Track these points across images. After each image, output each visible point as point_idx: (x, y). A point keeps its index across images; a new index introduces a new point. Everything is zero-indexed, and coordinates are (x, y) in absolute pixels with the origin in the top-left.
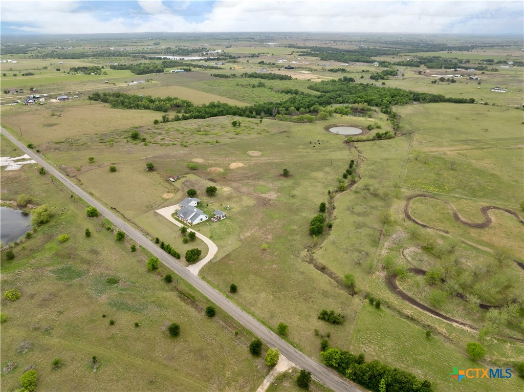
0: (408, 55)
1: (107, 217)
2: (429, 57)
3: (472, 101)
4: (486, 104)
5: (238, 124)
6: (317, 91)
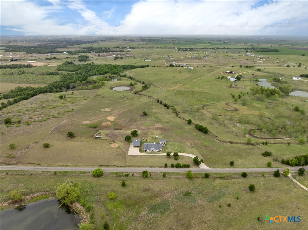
0: (74, 47)
1: (110, 171)
2: (86, 47)
3: (148, 66)
4: (154, 66)
5: (63, 97)
6: (66, 71)
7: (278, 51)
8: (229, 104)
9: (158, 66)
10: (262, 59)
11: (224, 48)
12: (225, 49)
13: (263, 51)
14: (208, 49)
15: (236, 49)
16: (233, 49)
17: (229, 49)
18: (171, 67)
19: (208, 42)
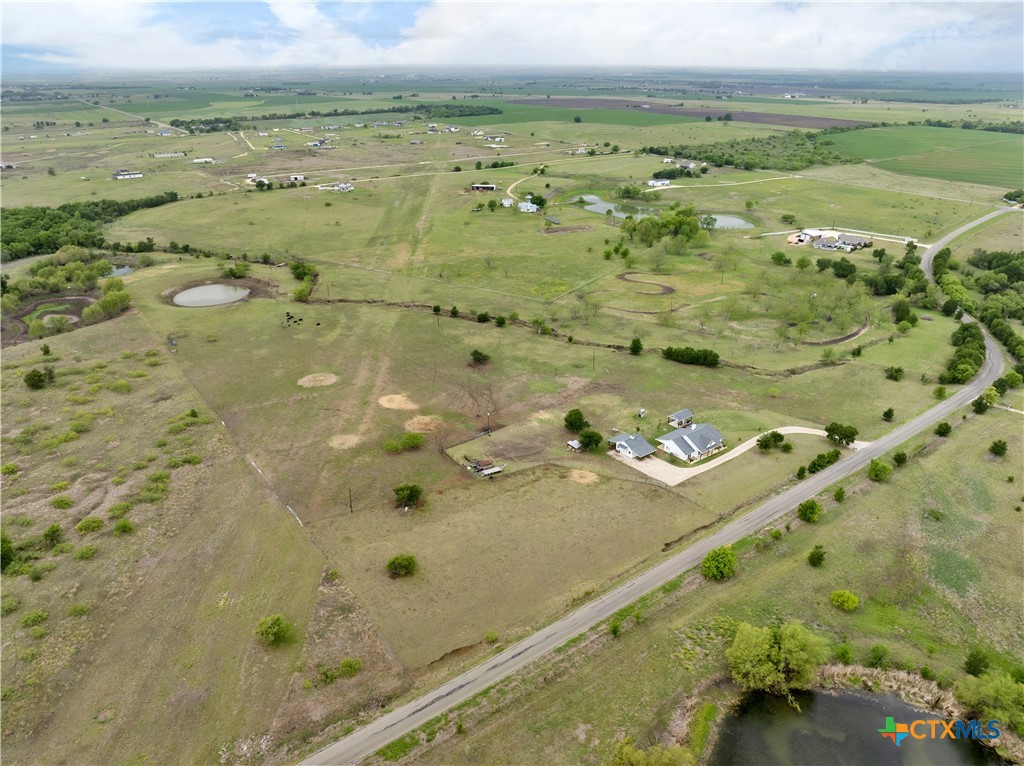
3: (173, 198)
7: (501, 112)
8: (626, 277)
9: (211, 194)
10: (497, 139)
11: (335, 111)
12: (339, 115)
13: (461, 116)
14: (280, 117)
15: (373, 112)
16: (363, 113)
17: (350, 114)
18: (262, 190)
19: (242, 94)
